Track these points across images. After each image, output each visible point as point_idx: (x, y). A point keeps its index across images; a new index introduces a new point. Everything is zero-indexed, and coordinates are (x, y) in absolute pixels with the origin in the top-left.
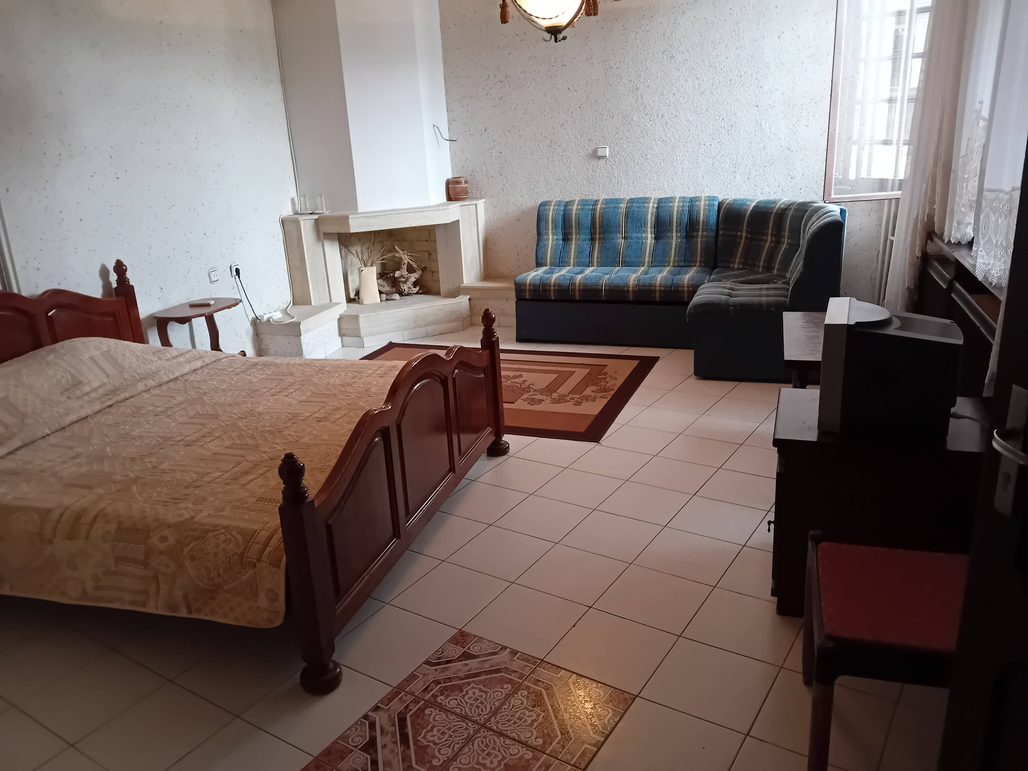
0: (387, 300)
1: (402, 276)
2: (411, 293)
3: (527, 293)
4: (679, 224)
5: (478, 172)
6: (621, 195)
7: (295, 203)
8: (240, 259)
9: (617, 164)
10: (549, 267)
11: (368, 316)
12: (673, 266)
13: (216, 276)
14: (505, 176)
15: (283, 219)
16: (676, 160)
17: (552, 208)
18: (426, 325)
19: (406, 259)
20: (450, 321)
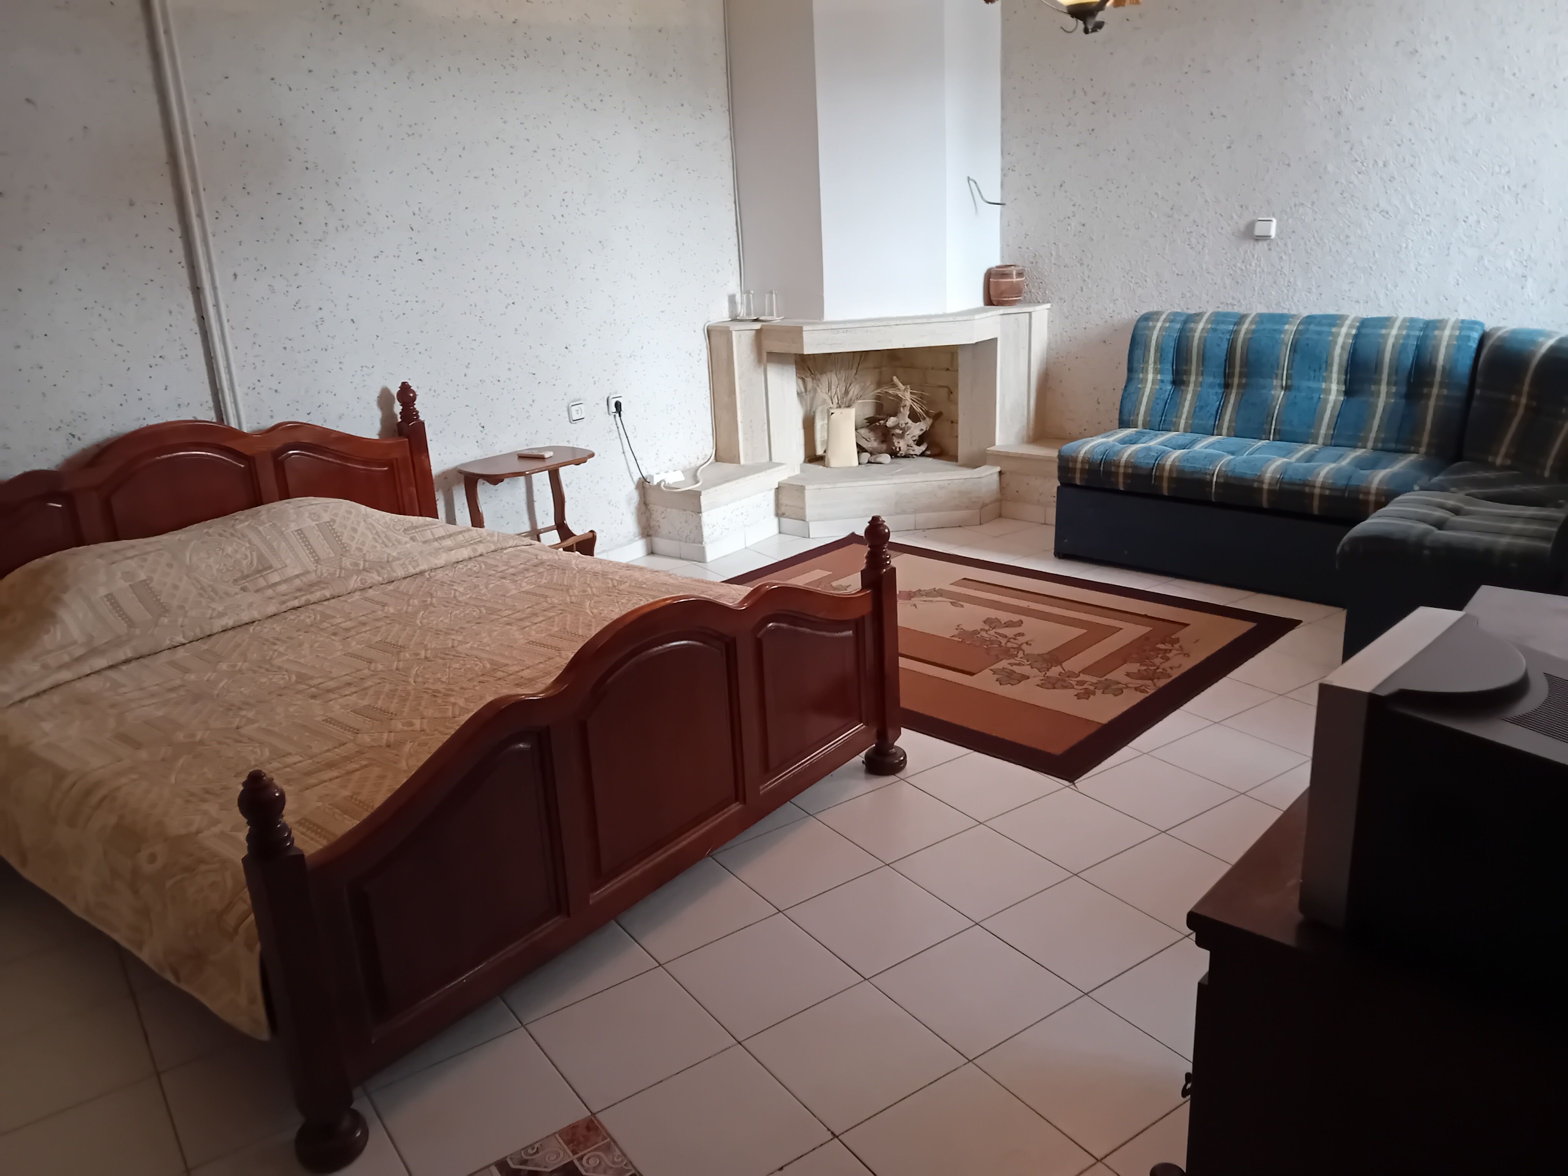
0: (869, 462)
1: (897, 426)
2: (912, 455)
3: (1078, 475)
4: (1395, 369)
5: (1044, 257)
6: (1294, 307)
7: (735, 302)
8: (627, 387)
9: (1290, 251)
10: (1140, 429)
11: (820, 489)
12: (1372, 449)
13: (580, 412)
14: (1088, 265)
15: (709, 328)
16: (1406, 248)
17: (1159, 324)
18: (916, 511)
19: (907, 397)
20: (957, 508)
